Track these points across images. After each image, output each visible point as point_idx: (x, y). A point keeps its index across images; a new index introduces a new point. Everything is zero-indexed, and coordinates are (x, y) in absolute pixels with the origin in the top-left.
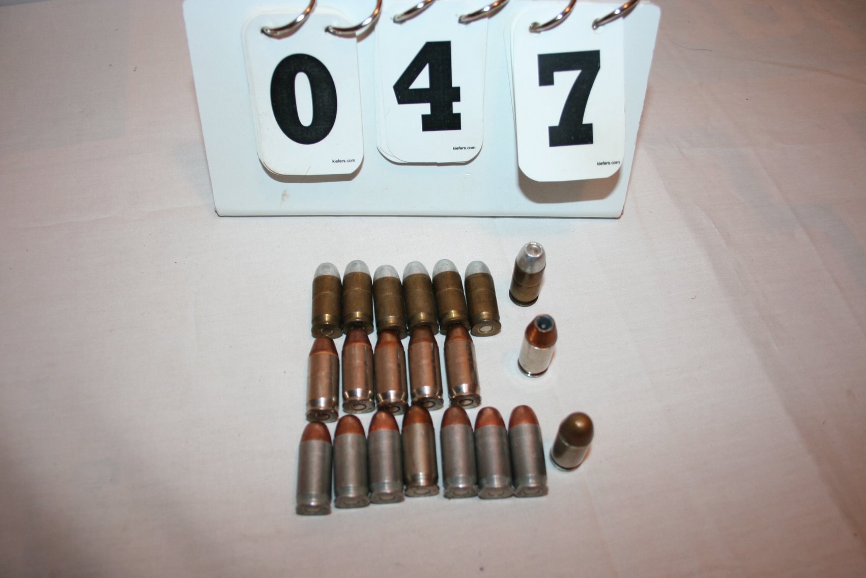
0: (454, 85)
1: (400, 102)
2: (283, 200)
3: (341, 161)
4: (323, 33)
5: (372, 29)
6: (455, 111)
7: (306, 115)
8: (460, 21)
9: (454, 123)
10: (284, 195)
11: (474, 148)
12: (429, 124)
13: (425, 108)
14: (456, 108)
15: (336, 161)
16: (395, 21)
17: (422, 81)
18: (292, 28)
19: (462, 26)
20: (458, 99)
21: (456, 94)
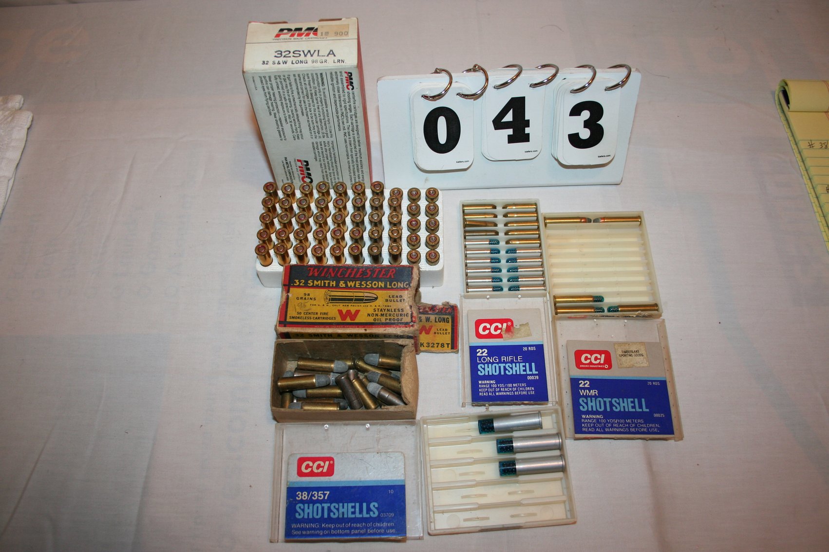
0: (526, 118)
1: (495, 129)
2: (425, 182)
3: (461, 162)
4: (456, 96)
5: (482, 94)
6: (526, 132)
7: (442, 138)
8: (530, 86)
9: (526, 138)
10: (426, 180)
11: (537, 151)
12: (511, 139)
13: (510, 132)
14: (527, 130)
15: (459, 162)
16: (494, 88)
17: (509, 117)
18: (440, 96)
19: (531, 88)
20: (528, 126)
21: (527, 123)
